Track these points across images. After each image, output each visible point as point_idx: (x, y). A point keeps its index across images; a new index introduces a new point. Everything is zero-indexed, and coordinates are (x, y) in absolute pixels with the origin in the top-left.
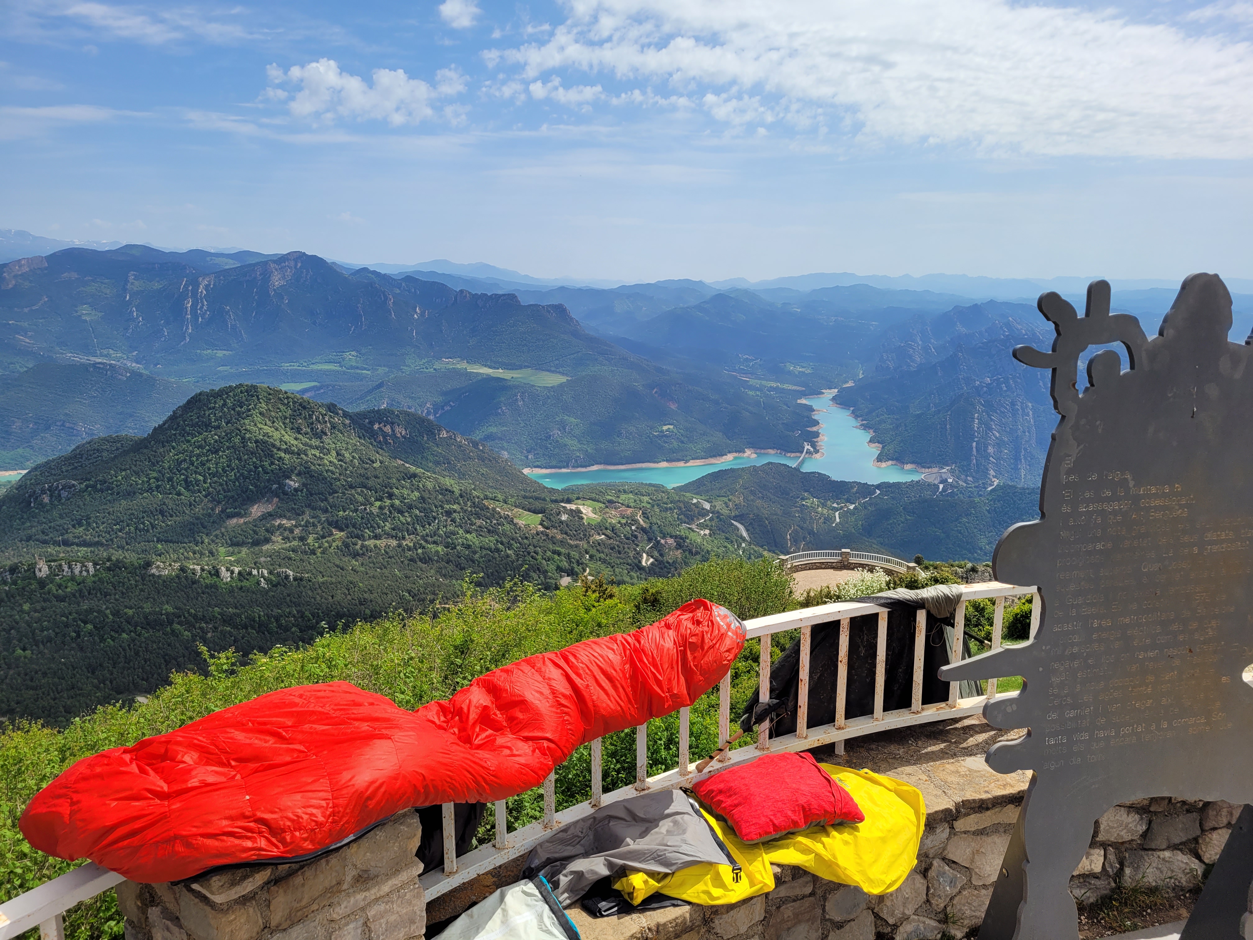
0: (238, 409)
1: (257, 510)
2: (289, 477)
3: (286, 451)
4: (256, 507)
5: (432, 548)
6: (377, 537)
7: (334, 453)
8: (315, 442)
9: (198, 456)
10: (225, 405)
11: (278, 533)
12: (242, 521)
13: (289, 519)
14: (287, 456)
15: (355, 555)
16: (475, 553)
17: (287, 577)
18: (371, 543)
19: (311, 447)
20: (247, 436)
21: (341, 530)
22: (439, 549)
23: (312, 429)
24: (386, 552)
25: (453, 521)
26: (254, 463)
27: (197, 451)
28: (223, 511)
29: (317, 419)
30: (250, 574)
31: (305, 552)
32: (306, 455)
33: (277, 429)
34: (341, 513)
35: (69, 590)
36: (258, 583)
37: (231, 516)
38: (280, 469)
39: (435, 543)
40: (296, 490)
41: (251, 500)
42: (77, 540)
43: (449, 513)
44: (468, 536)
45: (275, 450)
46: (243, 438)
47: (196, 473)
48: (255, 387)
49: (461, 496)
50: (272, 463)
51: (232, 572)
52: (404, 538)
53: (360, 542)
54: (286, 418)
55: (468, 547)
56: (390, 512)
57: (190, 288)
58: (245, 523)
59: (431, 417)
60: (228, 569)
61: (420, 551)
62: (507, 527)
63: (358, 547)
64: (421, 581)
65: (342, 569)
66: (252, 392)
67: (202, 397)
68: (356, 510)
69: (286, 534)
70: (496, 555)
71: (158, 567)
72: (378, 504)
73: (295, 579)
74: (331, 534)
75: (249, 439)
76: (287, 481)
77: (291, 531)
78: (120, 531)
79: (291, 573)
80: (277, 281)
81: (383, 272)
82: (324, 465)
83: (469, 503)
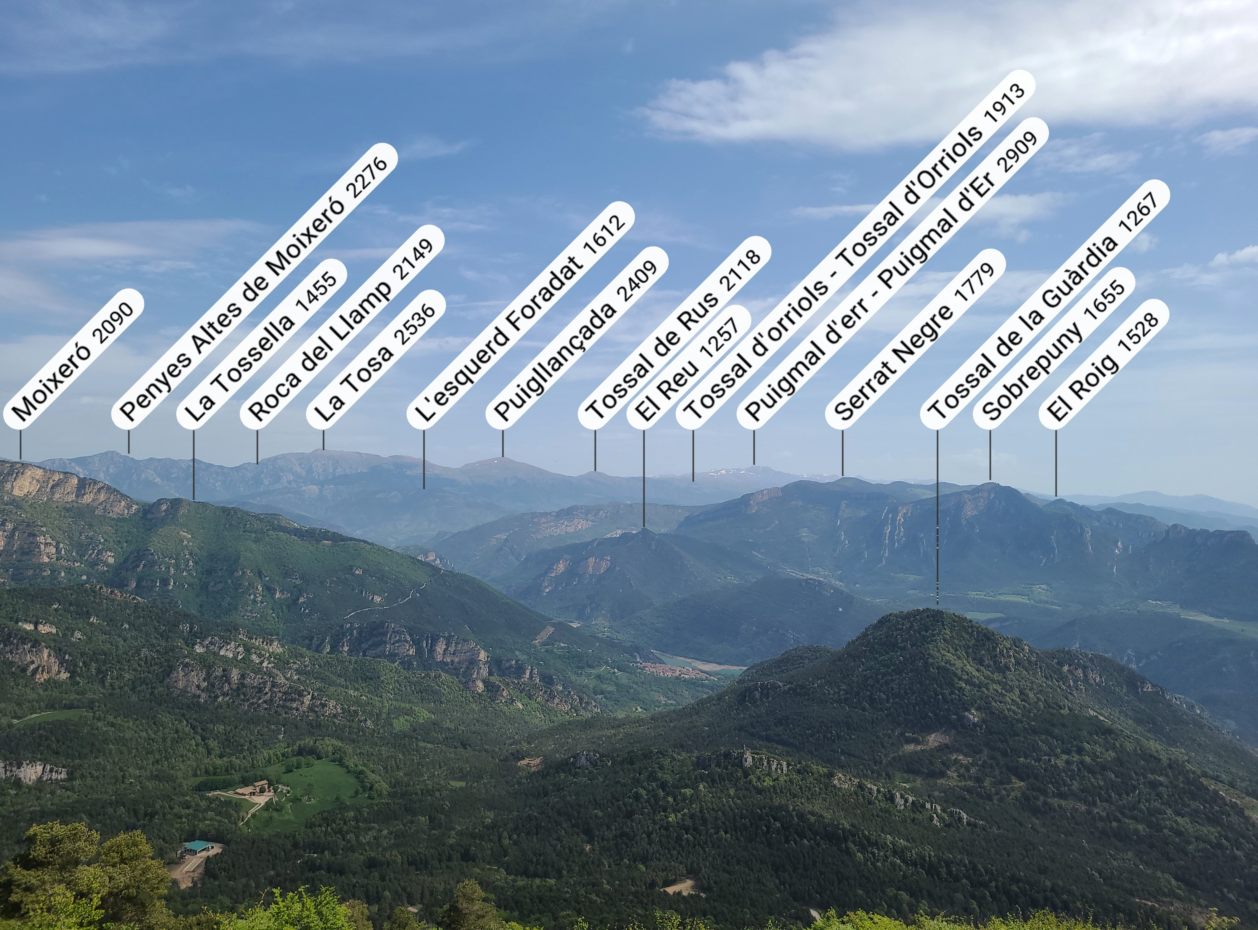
0: (923, 633)
1: (934, 740)
2: (968, 710)
3: (967, 682)
4: (933, 736)
5: (1131, 824)
6: (1062, 796)
7: (1017, 692)
8: (996, 676)
9: (884, 675)
10: (911, 627)
11: (954, 769)
12: (919, 748)
13: (966, 755)
14: (968, 687)
15: (1036, 811)
16: (1189, 843)
17: (960, 819)
18: (1055, 802)
19: (993, 681)
20: (930, 661)
21: (1022, 780)
22: (1140, 827)
23: (995, 662)
24: (1073, 817)
25: (1159, 795)
26: (935, 689)
27: (883, 670)
28: (902, 734)
29: (1001, 652)
30: (923, 806)
31: (979, 795)
32: (988, 689)
33: (959, 658)
34: (1022, 759)
36: (931, 819)
37: (909, 741)
38: (960, 700)
39: (1133, 818)
40: (975, 725)
41: (928, 729)
42: (776, 738)
43: (1154, 785)
44: (1179, 819)
45: (956, 680)
46: (926, 662)
47: (880, 691)
48: (940, 613)
49: (1170, 766)
50: (952, 693)
51: (906, 801)
52: (1095, 804)
53: (1042, 798)
54: (969, 647)
55: (1179, 833)
56: (1079, 769)
57: (890, 516)
58: (922, 751)
60: (902, 797)
61: (1114, 824)
62: (1234, 819)
63: (1039, 803)
64: (1115, 863)
65: (1021, 824)
66: (936, 617)
67: (892, 618)
68: (1039, 760)
69: (962, 771)
70: (1219, 852)
71: (839, 779)
72: (1065, 757)
73: (968, 824)
74: (1010, 782)
75: (932, 664)
76: (966, 713)
77: (968, 770)
78: (812, 736)
79: (965, 816)
80: (969, 511)
81: (1081, 503)
82: (1005, 703)
83: (1181, 778)
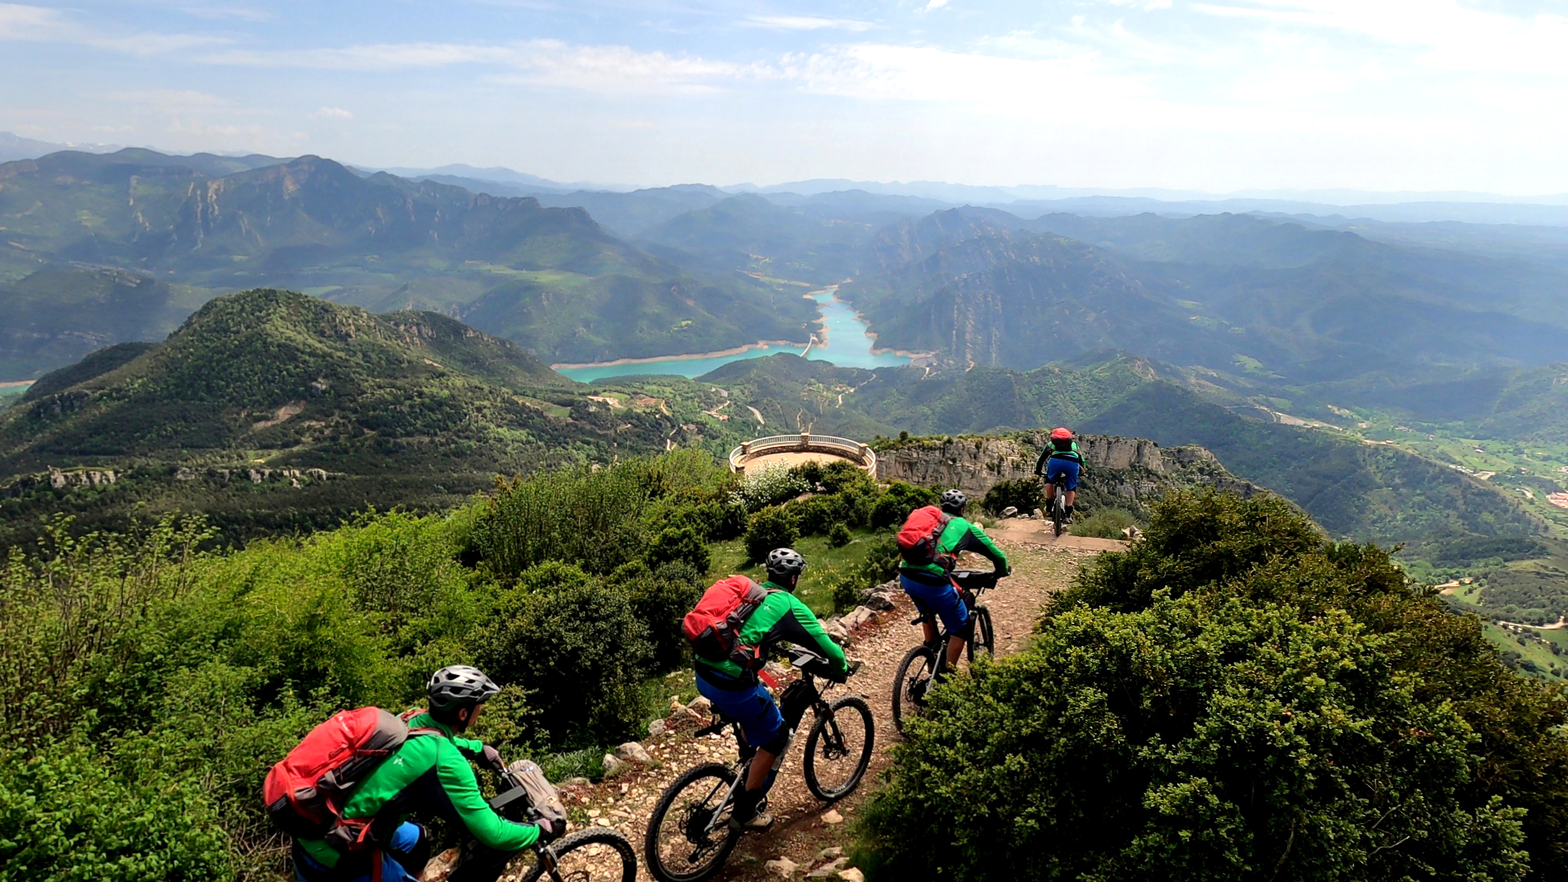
0: (258, 314)
1: (283, 413)
2: (316, 380)
3: (310, 354)
4: (283, 410)
5: (465, 442)
6: (409, 434)
7: (360, 355)
8: (338, 345)
9: (218, 362)
10: (243, 309)
11: (308, 434)
12: (269, 424)
13: (318, 420)
14: (312, 360)
15: (389, 453)
16: (507, 445)
17: (320, 477)
18: (403, 441)
19: (336, 349)
20: (269, 340)
21: (373, 429)
22: (472, 443)
23: (336, 332)
24: (420, 449)
25: (484, 416)
26: (278, 367)
27: (216, 357)
28: (249, 415)
29: (341, 322)
30: (282, 475)
31: (336, 452)
32: (332, 358)
33: (299, 333)
34: (371, 413)
35: (89, 499)
36: (291, 483)
37: (258, 420)
38: (305, 372)
39: (467, 438)
40: (324, 392)
41: (277, 404)
42: (95, 449)
43: (479, 409)
44: (500, 430)
45: (299, 354)
46: (265, 342)
47: (217, 378)
48: (273, 292)
49: (491, 392)
50: (297, 367)
51: (263, 474)
52: (436, 434)
53: (392, 440)
54: (308, 322)
55: (500, 440)
56: (421, 410)
57: (199, 192)
58: (273, 426)
59: (458, 318)
60: (258, 472)
61: (453, 446)
62: (537, 420)
63: (391, 445)
64: (455, 475)
65: (376, 466)
66: (270, 296)
67: (218, 303)
68: (387, 410)
69: (317, 434)
70: (528, 446)
71: (184, 472)
72: (408, 402)
73: (328, 478)
74: (363, 433)
75: (271, 343)
76: (314, 383)
77: (322, 432)
78: (143, 437)
79: (323, 473)
80: (290, 187)
81: (400, 175)
82: (351, 367)
83: (499, 399)
